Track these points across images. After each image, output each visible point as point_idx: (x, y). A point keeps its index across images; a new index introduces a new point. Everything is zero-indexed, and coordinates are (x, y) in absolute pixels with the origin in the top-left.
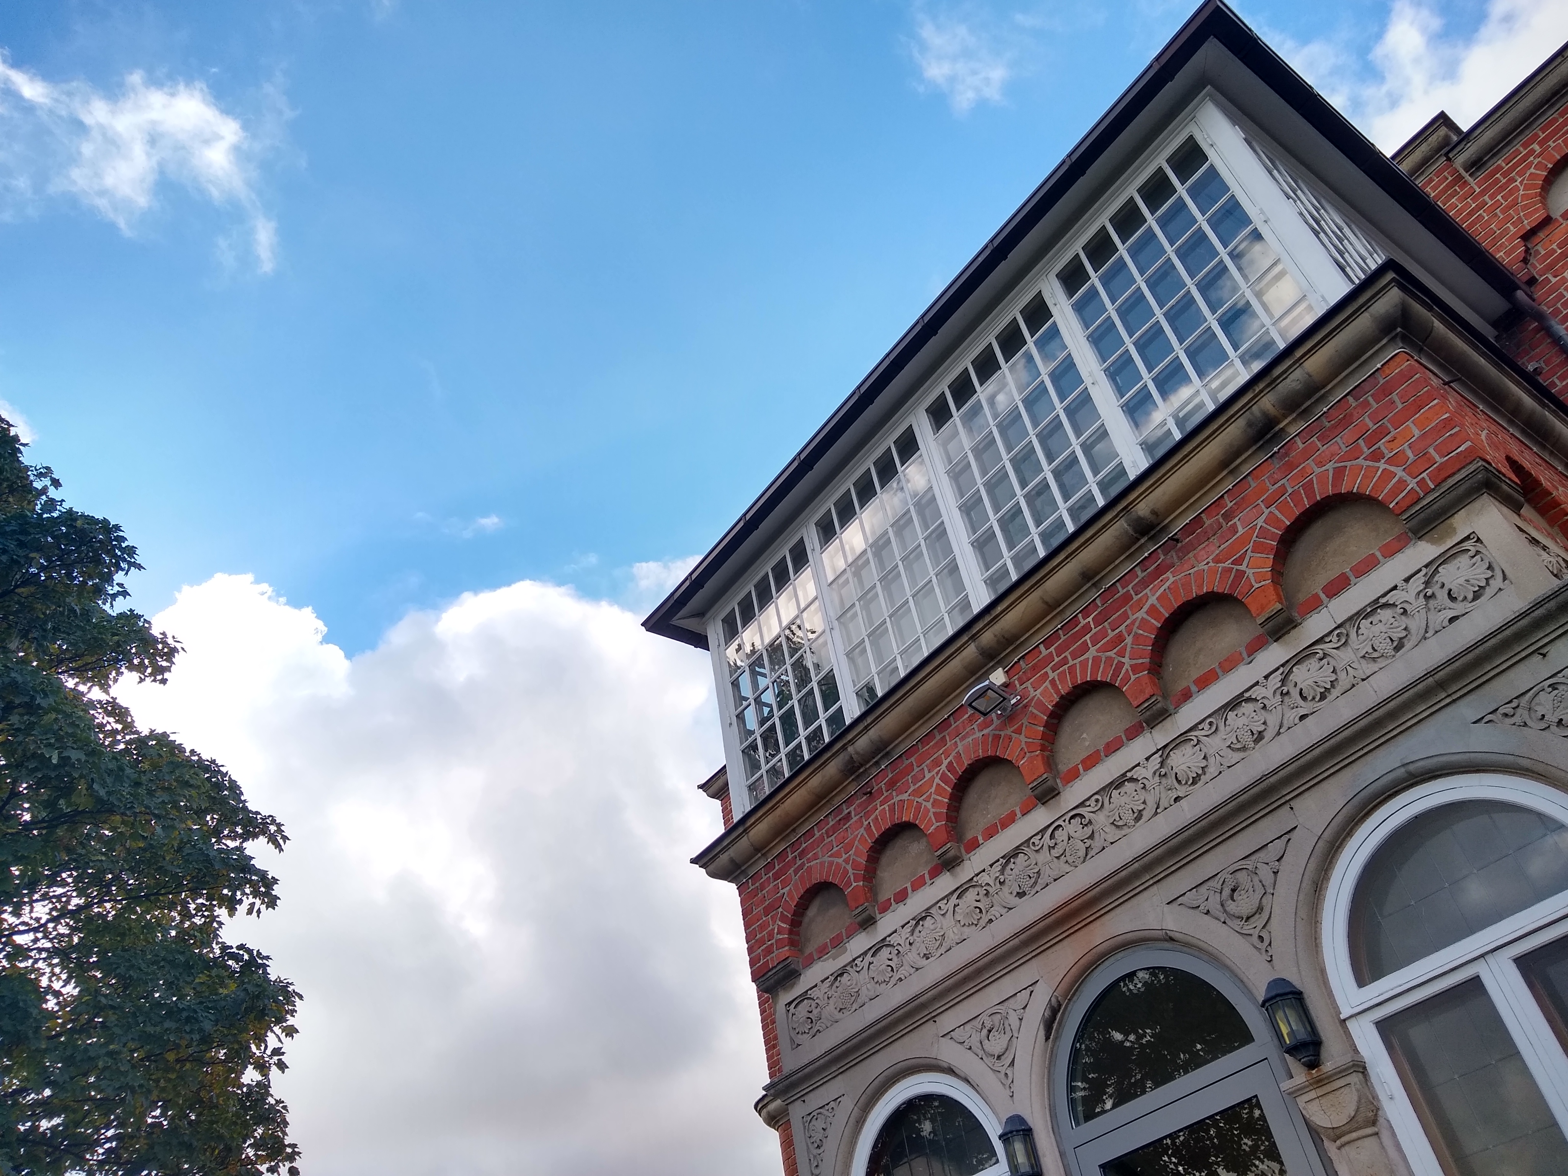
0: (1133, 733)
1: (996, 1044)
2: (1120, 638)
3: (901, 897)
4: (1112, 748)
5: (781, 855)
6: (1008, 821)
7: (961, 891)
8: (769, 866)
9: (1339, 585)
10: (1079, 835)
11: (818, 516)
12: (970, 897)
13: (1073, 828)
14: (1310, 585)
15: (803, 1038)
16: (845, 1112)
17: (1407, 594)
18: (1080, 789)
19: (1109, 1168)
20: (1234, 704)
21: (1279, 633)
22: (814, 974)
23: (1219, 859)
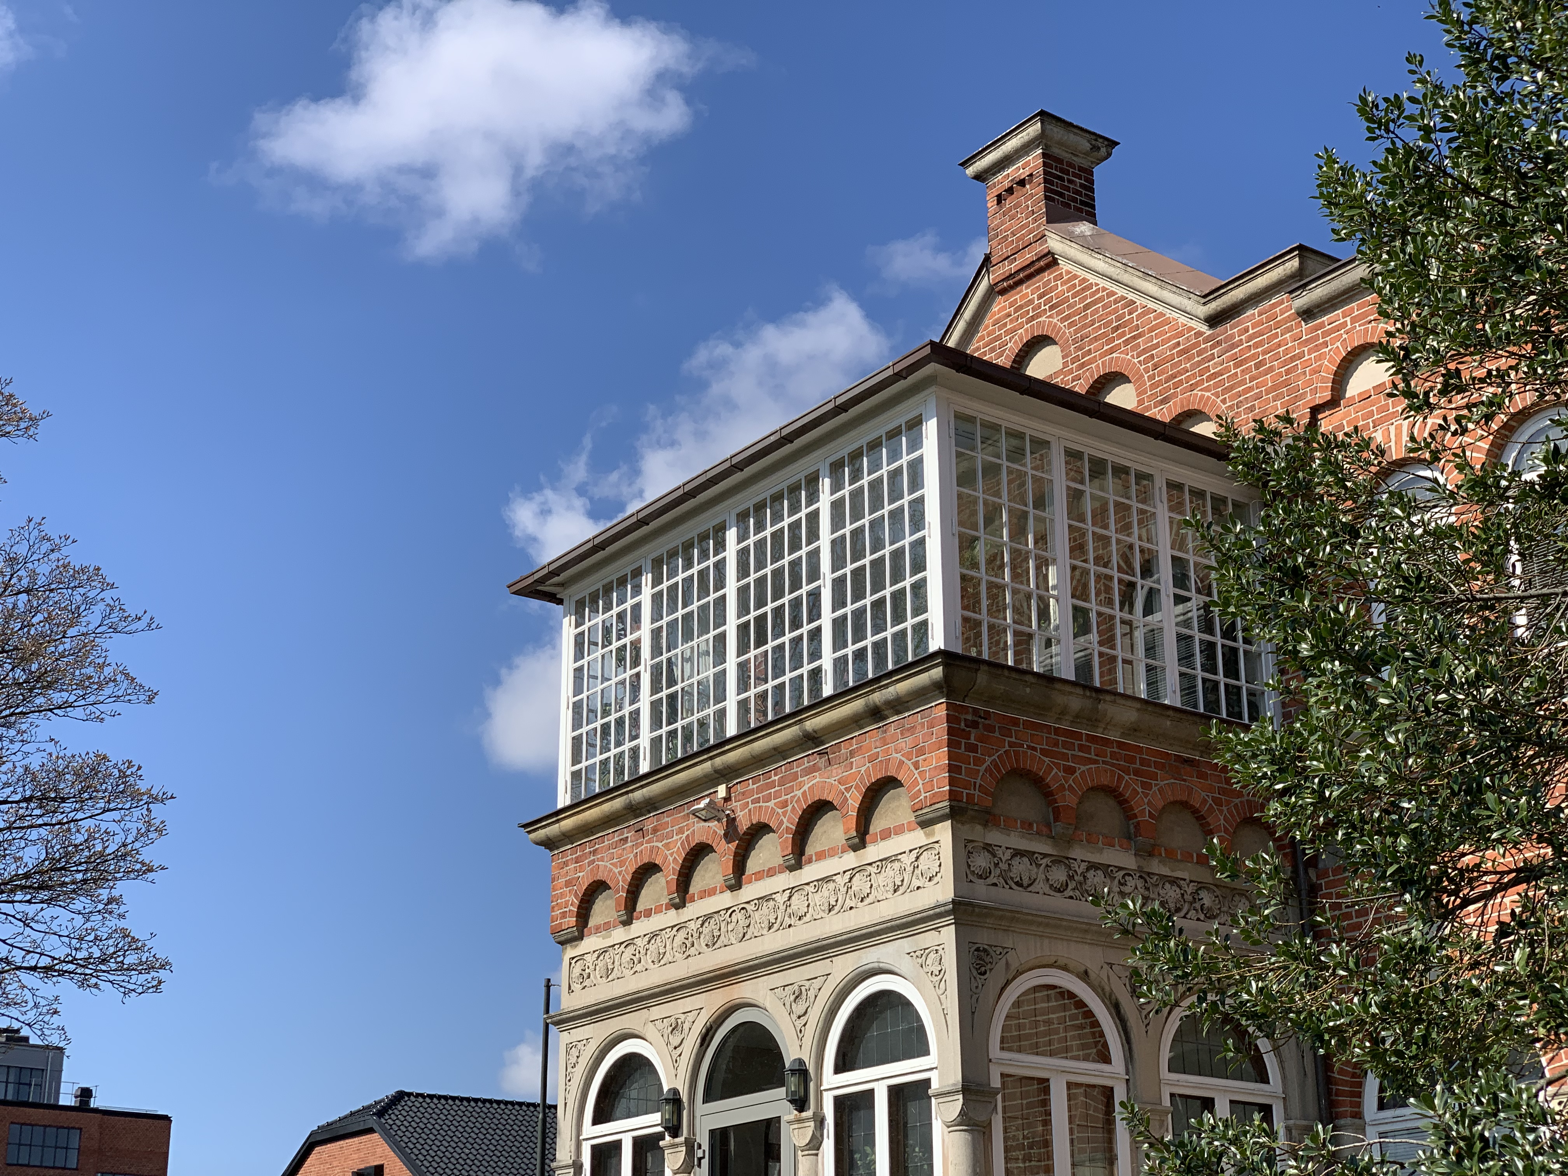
1: (676, 1039)
2: (785, 804)
3: (648, 913)
4: (771, 873)
5: (584, 846)
6: (711, 892)
7: (679, 927)
8: (573, 850)
9: (886, 835)
10: (743, 923)
11: (655, 555)
12: (682, 934)
13: (738, 916)
14: (877, 825)
15: (576, 987)
16: (591, 1049)
17: (907, 860)
18: (750, 891)
19: (712, 1132)
20: (827, 879)
21: (855, 848)
22: (590, 943)
23: (797, 975)
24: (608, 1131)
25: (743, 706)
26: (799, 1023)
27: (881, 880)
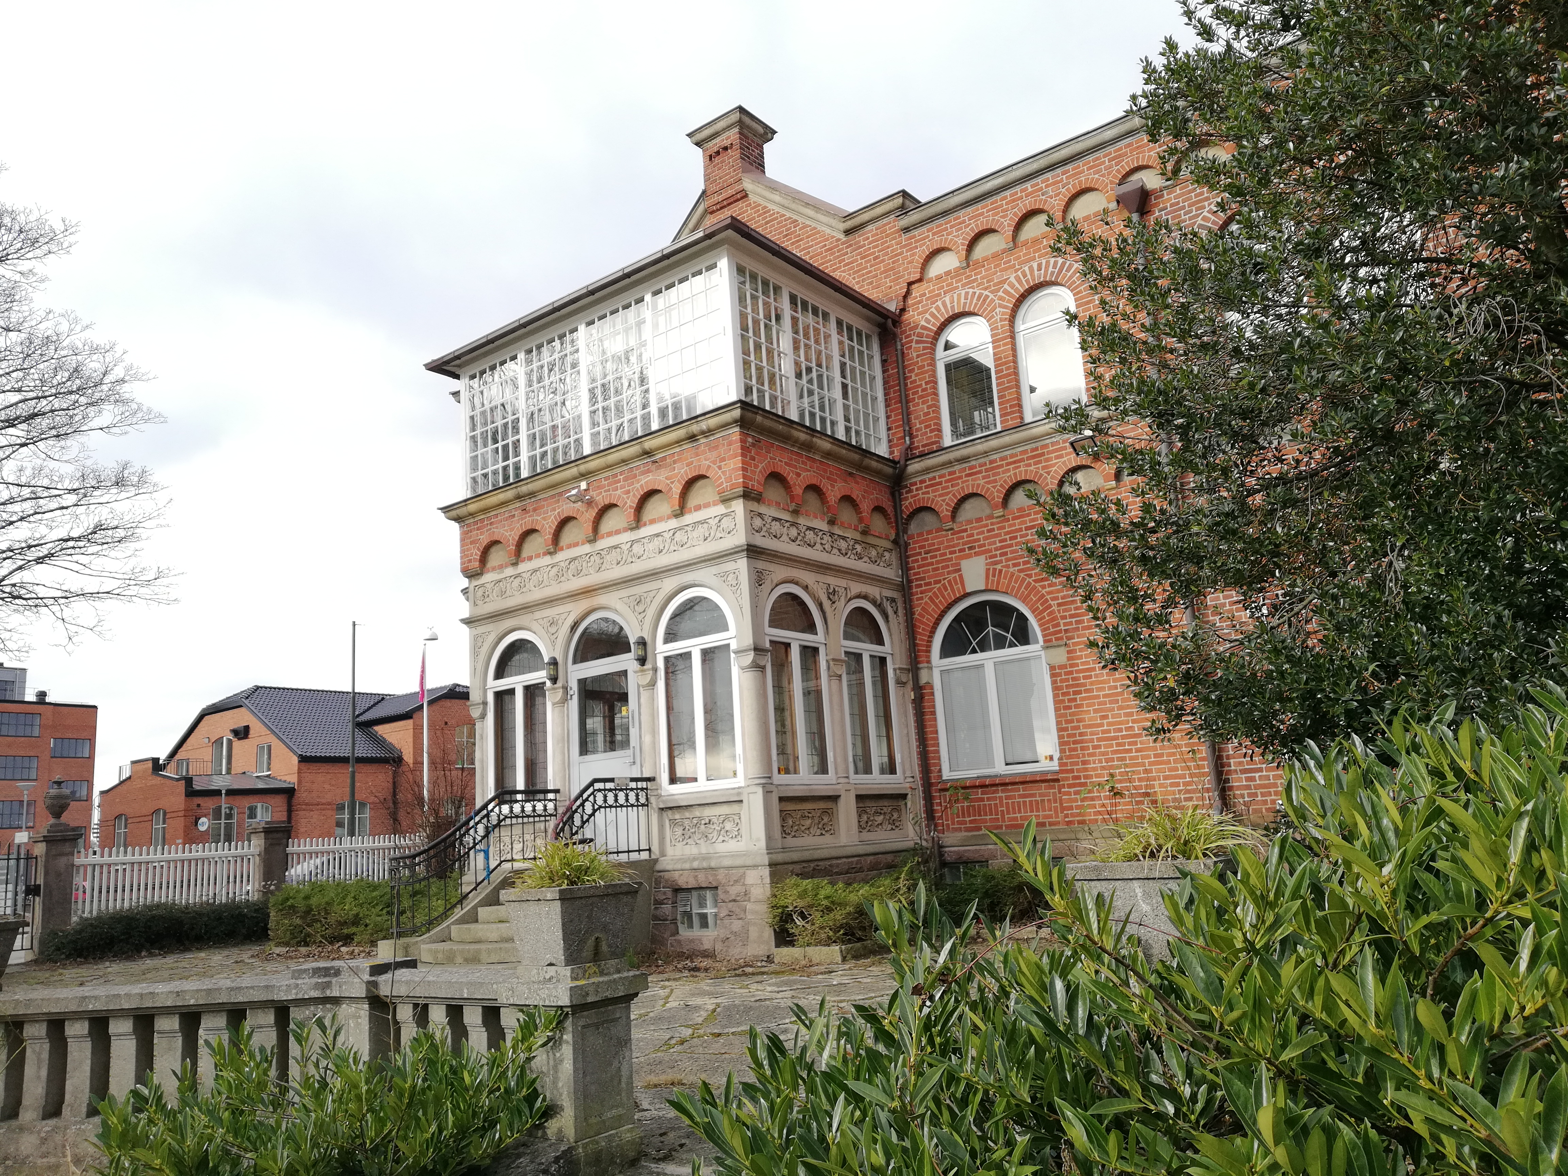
0: (626, 530)
1: (553, 630)
2: (628, 492)
3: (530, 558)
4: (618, 532)
5: (482, 520)
6: (576, 545)
7: (552, 565)
8: (476, 523)
9: (698, 508)
10: (598, 561)
11: (528, 347)
12: (555, 570)
13: (597, 558)
14: (692, 502)
15: (479, 602)
16: (492, 638)
17: (713, 522)
18: (603, 544)
19: (580, 681)
20: (658, 535)
21: (676, 516)
22: (488, 577)
23: (638, 590)
24: (504, 684)
25: (595, 436)
26: (640, 617)
27: (695, 534)
